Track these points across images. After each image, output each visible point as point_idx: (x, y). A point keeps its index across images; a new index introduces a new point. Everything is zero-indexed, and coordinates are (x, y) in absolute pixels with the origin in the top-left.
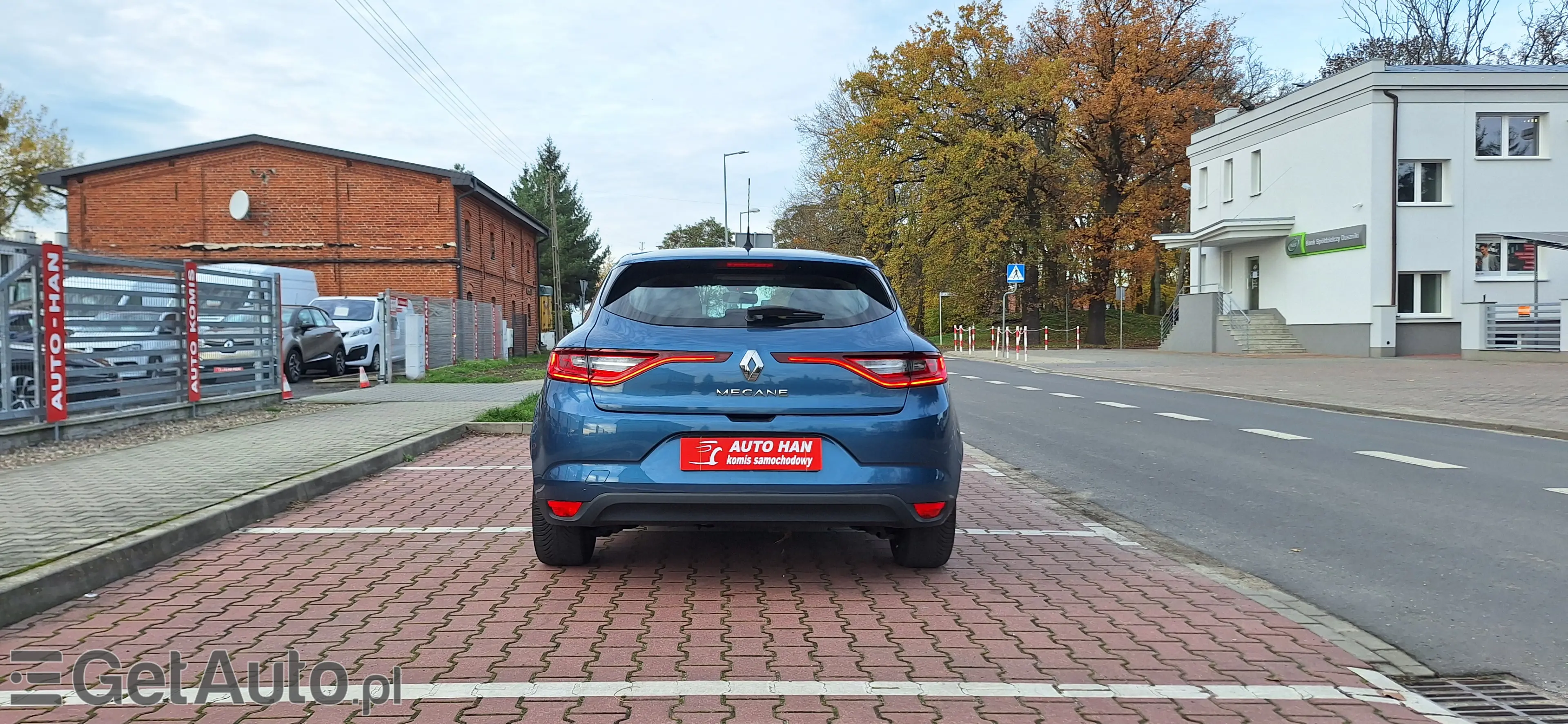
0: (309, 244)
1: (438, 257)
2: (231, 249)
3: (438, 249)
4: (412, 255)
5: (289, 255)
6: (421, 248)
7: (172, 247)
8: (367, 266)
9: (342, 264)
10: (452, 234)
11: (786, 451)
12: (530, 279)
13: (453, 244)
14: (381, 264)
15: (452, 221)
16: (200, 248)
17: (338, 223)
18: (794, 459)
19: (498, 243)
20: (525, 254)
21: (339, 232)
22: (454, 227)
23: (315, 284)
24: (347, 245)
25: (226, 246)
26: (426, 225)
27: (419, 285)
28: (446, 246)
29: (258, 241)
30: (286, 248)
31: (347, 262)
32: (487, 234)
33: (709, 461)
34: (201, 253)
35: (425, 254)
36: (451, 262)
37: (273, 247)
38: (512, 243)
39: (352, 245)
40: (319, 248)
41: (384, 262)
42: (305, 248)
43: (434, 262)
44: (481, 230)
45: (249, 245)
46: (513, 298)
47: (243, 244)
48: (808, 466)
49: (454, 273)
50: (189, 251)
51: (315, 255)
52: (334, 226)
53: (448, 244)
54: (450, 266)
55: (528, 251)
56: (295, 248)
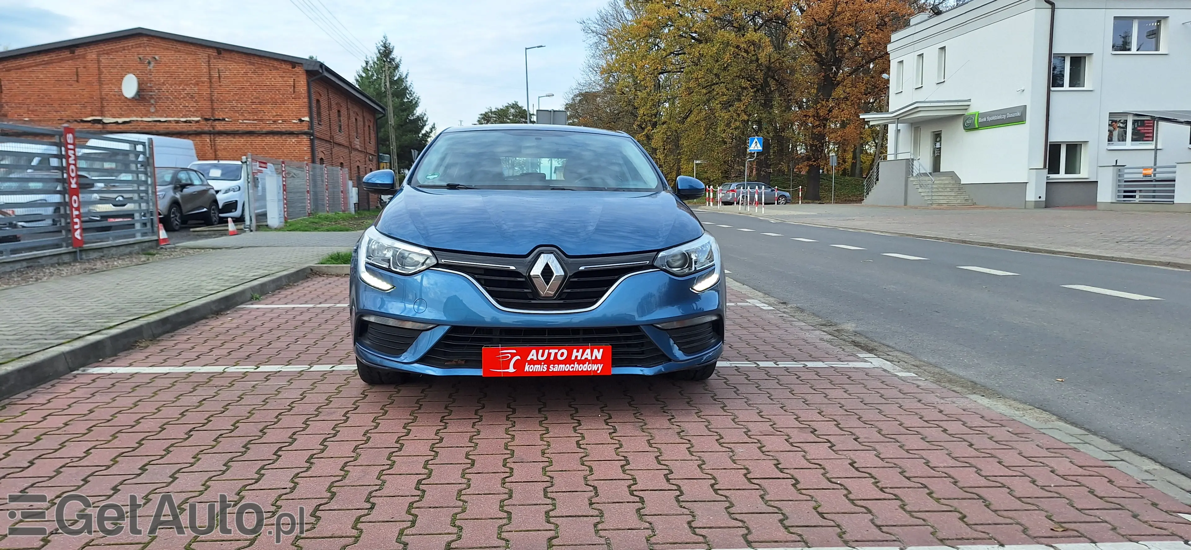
0: (189, 119)
1: (295, 129)
2: (124, 123)
3: (294, 123)
4: (274, 127)
5: (173, 127)
6: (280, 122)
7: (76, 121)
8: (237, 137)
9: (217, 135)
10: (305, 110)
12: (371, 148)
13: (307, 119)
14: (248, 135)
15: (306, 100)
16: (99, 122)
17: (212, 101)
19: (344, 119)
20: (367, 128)
21: (213, 109)
22: (307, 104)
23: (194, 151)
24: (219, 120)
25: (120, 120)
26: (283, 103)
27: (280, 152)
28: (301, 121)
29: (146, 116)
30: (170, 121)
31: (220, 133)
32: (334, 111)
34: (100, 126)
35: (284, 127)
36: (305, 133)
37: (159, 121)
38: (356, 119)
39: (224, 120)
40: (197, 122)
41: (250, 133)
42: (186, 122)
43: (291, 133)
44: (330, 108)
45: (139, 119)
46: (358, 164)
47: (135, 119)
49: (308, 143)
50: (90, 124)
51: (194, 127)
52: (208, 103)
53: (303, 119)
54: (305, 137)
55: (369, 126)
56: (177, 122)
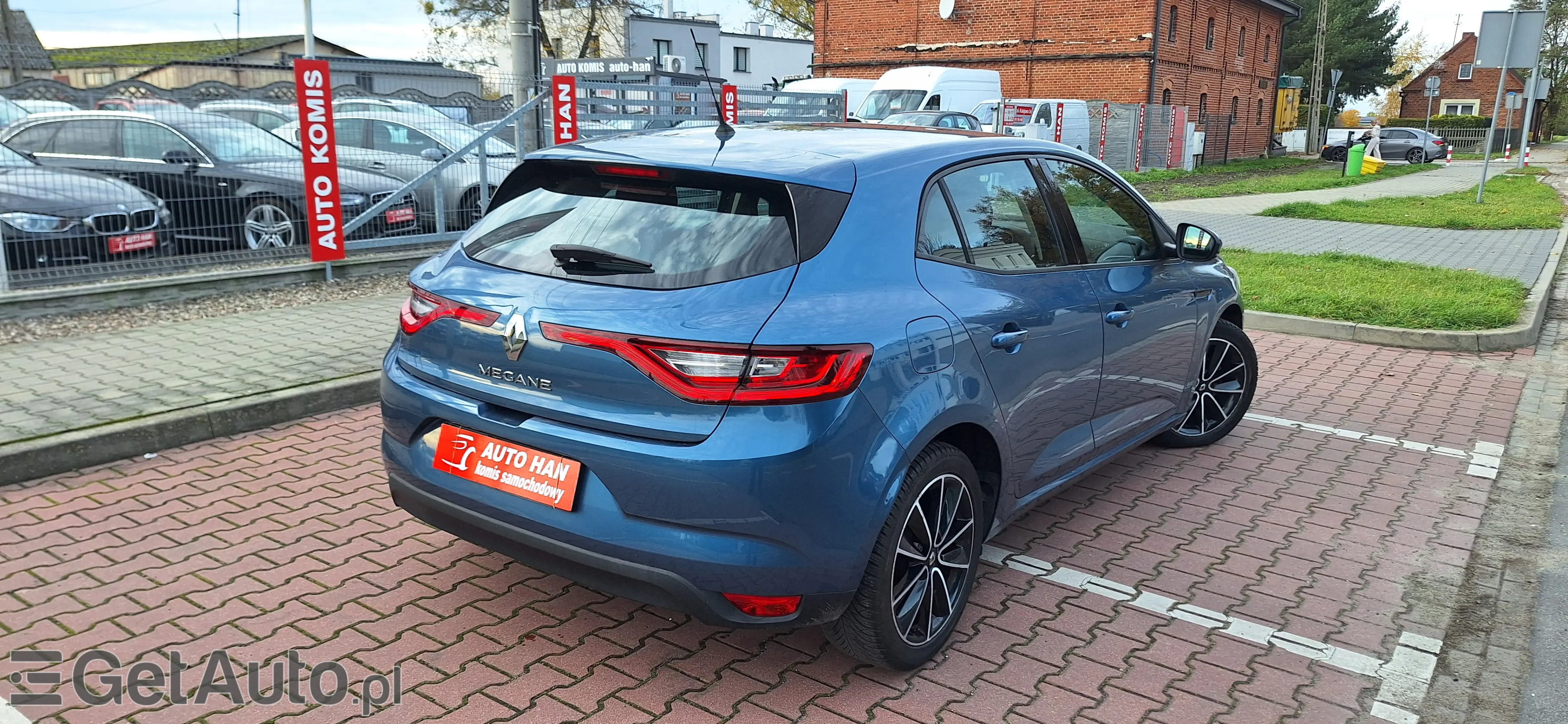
0: (1006, 42)
1: (1131, 51)
2: (938, 49)
3: (1132, 42)
4: (1104, 50)
5: (987, 54)
6: (1114, 41)
7: (891, 49)
8: (1058, 63)
9: (1035, 62)
10: (1149, 23)
11: (538, 472)
12: (1267, 69)
13: (1149, 35)
14: (1072, 61)
15: (1151, 9)
16: (913, 49)
17: (1035, 18)
18: (544, 486)
19: (1218, 30)
20: (1262, 40)
21: (1035, 28)
22: (1152, 15)
23: (999, 84)
24: (1040, 41)
25: (934, 47)
26: (1122, 14)
27: (1108, 83)
28: (1141, 38)
29: (962, 41)
30: (985, 46)
31: (1040, 59)
32: (1202, 21)
33: (459, 463)
34: (913, 54)
35: (1116, 48)
36: (1144, 56)
37: (974, 46)
38: (1243, 28)
39: (1046, 41)
40: (1015, 45)
41: (1075, 58)
42: (1002, 46)
43: (1126, 57)
44: (1194, 16)
45: (953, 44)
46: (1236, 93)
47: (949, 44)
48: (556, 502)
49: (1146, 69)
50: (904, 52)
51: (1011, 52)
52: (1030, 21)
53: (1144, 36)
54: (1143, 60)
55: (1268, 36)
56: (993, 46)
